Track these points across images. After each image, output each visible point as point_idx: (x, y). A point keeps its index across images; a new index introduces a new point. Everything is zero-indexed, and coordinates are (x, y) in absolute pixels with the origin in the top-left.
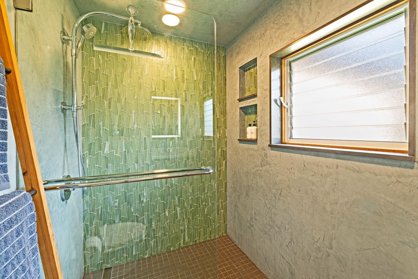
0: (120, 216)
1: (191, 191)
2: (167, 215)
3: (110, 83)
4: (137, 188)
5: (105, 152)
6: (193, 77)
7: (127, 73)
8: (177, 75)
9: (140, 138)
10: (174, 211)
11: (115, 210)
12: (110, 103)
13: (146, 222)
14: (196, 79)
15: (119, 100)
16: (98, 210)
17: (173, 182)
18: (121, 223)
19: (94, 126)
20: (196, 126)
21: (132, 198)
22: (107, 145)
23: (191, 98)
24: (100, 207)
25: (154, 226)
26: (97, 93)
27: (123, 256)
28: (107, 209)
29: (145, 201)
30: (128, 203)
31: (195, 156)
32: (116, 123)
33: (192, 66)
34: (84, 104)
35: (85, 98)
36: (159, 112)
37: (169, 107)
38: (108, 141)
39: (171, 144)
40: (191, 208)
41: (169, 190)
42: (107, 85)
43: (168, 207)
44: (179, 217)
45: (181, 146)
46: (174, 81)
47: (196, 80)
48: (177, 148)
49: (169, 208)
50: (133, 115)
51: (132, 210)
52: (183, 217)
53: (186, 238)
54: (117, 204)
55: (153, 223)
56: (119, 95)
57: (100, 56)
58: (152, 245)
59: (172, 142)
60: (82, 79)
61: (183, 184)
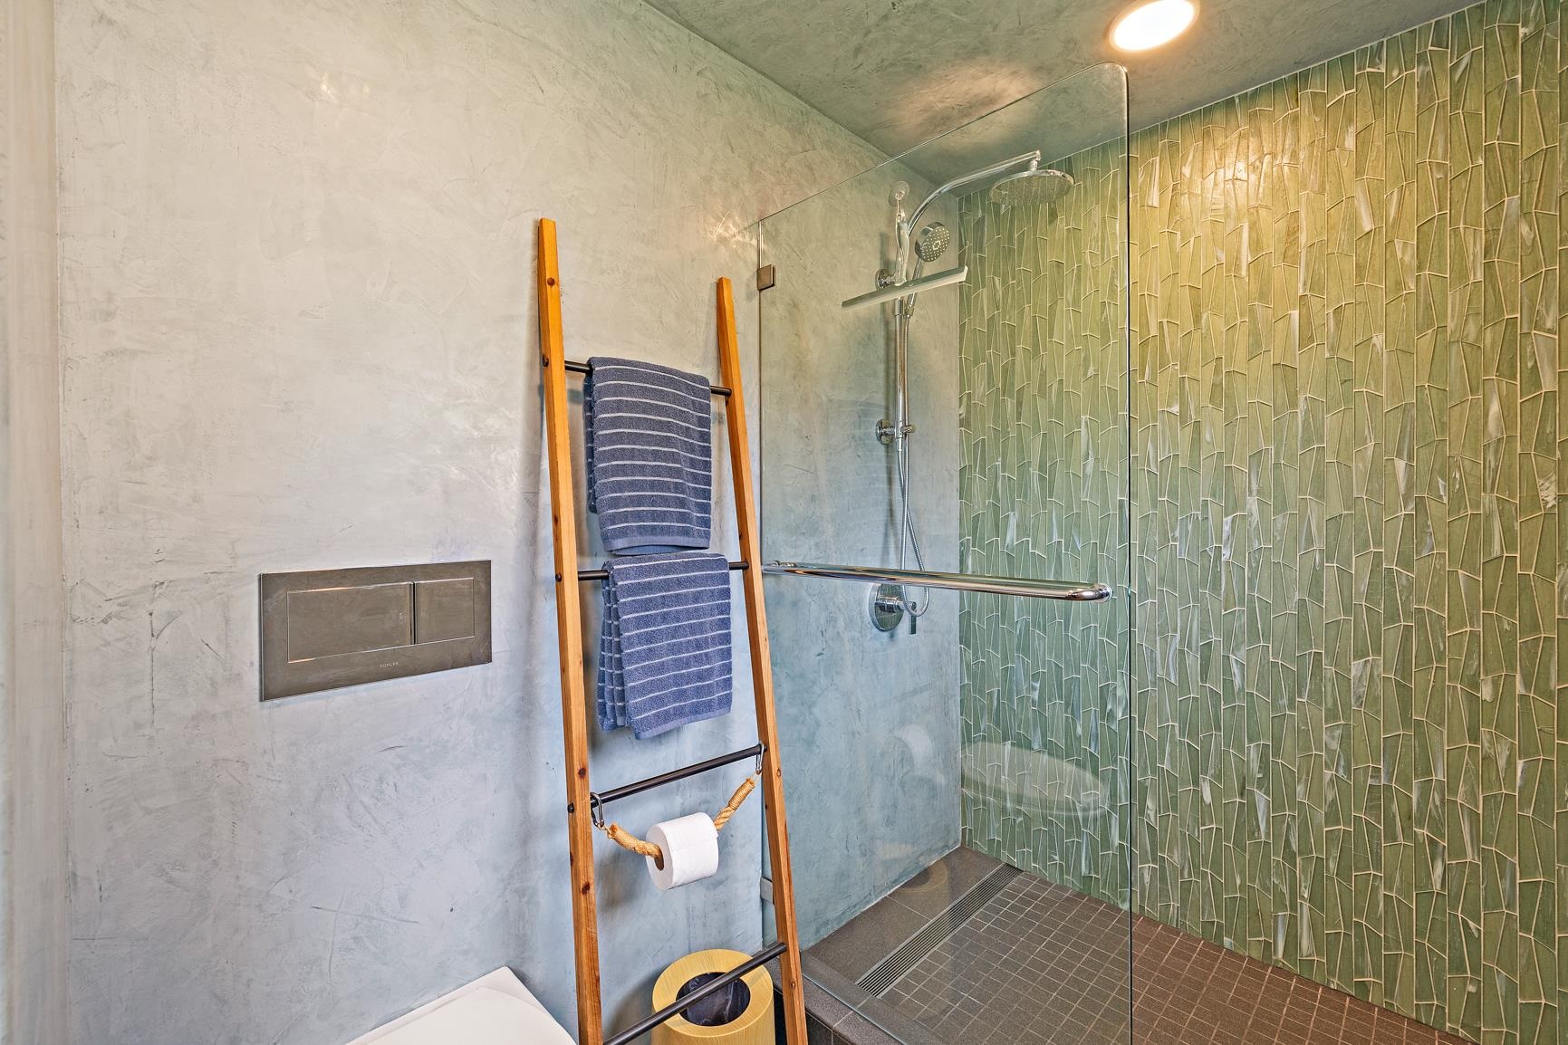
0: (1044, 735)
1: (1335, 745)
2: (1208, 798)
3: (1019, 347)
4: (1093, 664)
5: (1008, 541)
6: (1353, 221)
7: (1067, 301)
8: (1256, 245)
9: (1105, 503)
10: (1242, 795)
11: (1030, 712)
12: (1019, 404)
13: (1123, 789)
14: (1367, 225)
15: (1043, 391)
16: (991, 694)
17: (1237, 681)
18: (1046, 757)
19: (983, 472)
20: (1370, 452)
21: (1077, 691)
22: (1013, 522)
23: (1338, 323)
24: (995, 690)
25: (1152, 814)
26: (991, 383)
27: (1052, 859)
28: (1010, 700)
29: (1119, 715)
30: (1067, 704)
31: (1363, 588)
32: (1036, 461)
33: (1348, 173)
34: (964, 415)
35: (965, 399)
36: (1176, 409)
37: (1218, 383)
38: (1013, 510)
39: (1227, 528)
40: (1332, 818)
41: (1216, 707)
42: (1014, 354)
43: (1211, 771)
44: (1267, 834)
45: (1278, 538)
46: (1244, 273)
47: (1367, 230)
48: (1256, 546)
49: (1218, 777)
50: (1083, 429)
51: (1079, 730)
52: (1287, 842)
53: (1305, 943)
54: (1036, 695)
55: (1149, 803)
56: (1044, 375)
57: (996, 279)
58: (1147, 879)
59: (1230, 518)
60: (960, 354)
61: (1285, 701)
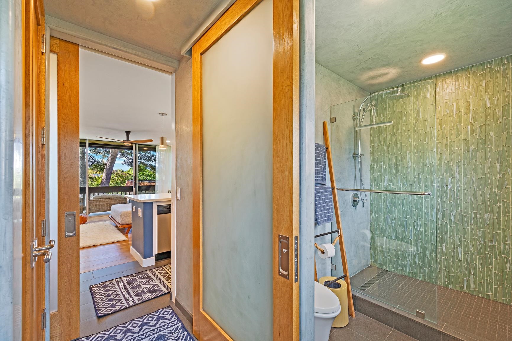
0: (396, 235)
1: (480, 235)
2: (444, 250)
3: (388, 133)
4: (411, 216)
5: (385, 184)
6: (485, 104)
7: (403, 121)
8: (458, 109)
9: (414, 174)
10: (454, 249)
11: (392, 229)
12: (388, 148)
13: (419, 248)
14: (489, 105)
15: (395, 144)
16: (380, 225)
17: (453, 220)
18: (396, 241)
19: (377, 165)
20: (490, 162)
21: (406, 223)
22: (386, 179)
23: (481, 129)
24: (381, 223)
25: (428, 255)
26: (380, 142)
27: (398, 268)
28: (386, 226)
29: (419, 229)
30: (403, 227)
31: (488, 196)
32: (393, 162)
33: (483, 92)
34: (371, 151)
35: (372, 147)
36: (435, 150)
37: (447, 143)
38: (387, 176)
39: (450, 181)
40: (480, 253)
41: (447, 227)
42: (387, 135)
43: (445, 243)
44: (461, 258)
45: (464, 183)
46: (454, 116)
47: (489, 106)
48: (458, 185)
49: (447, 244)
50: (408, 155)
51: (407, 234)
52: (467, 260)
53: (472, 285)
54: (393, 225)
55: (427, 252)
56: (396, 140)
57: (381, 115)
58: (427, 271)
59: (451, 178)
60: (370, 134)
61: (466, 224)
